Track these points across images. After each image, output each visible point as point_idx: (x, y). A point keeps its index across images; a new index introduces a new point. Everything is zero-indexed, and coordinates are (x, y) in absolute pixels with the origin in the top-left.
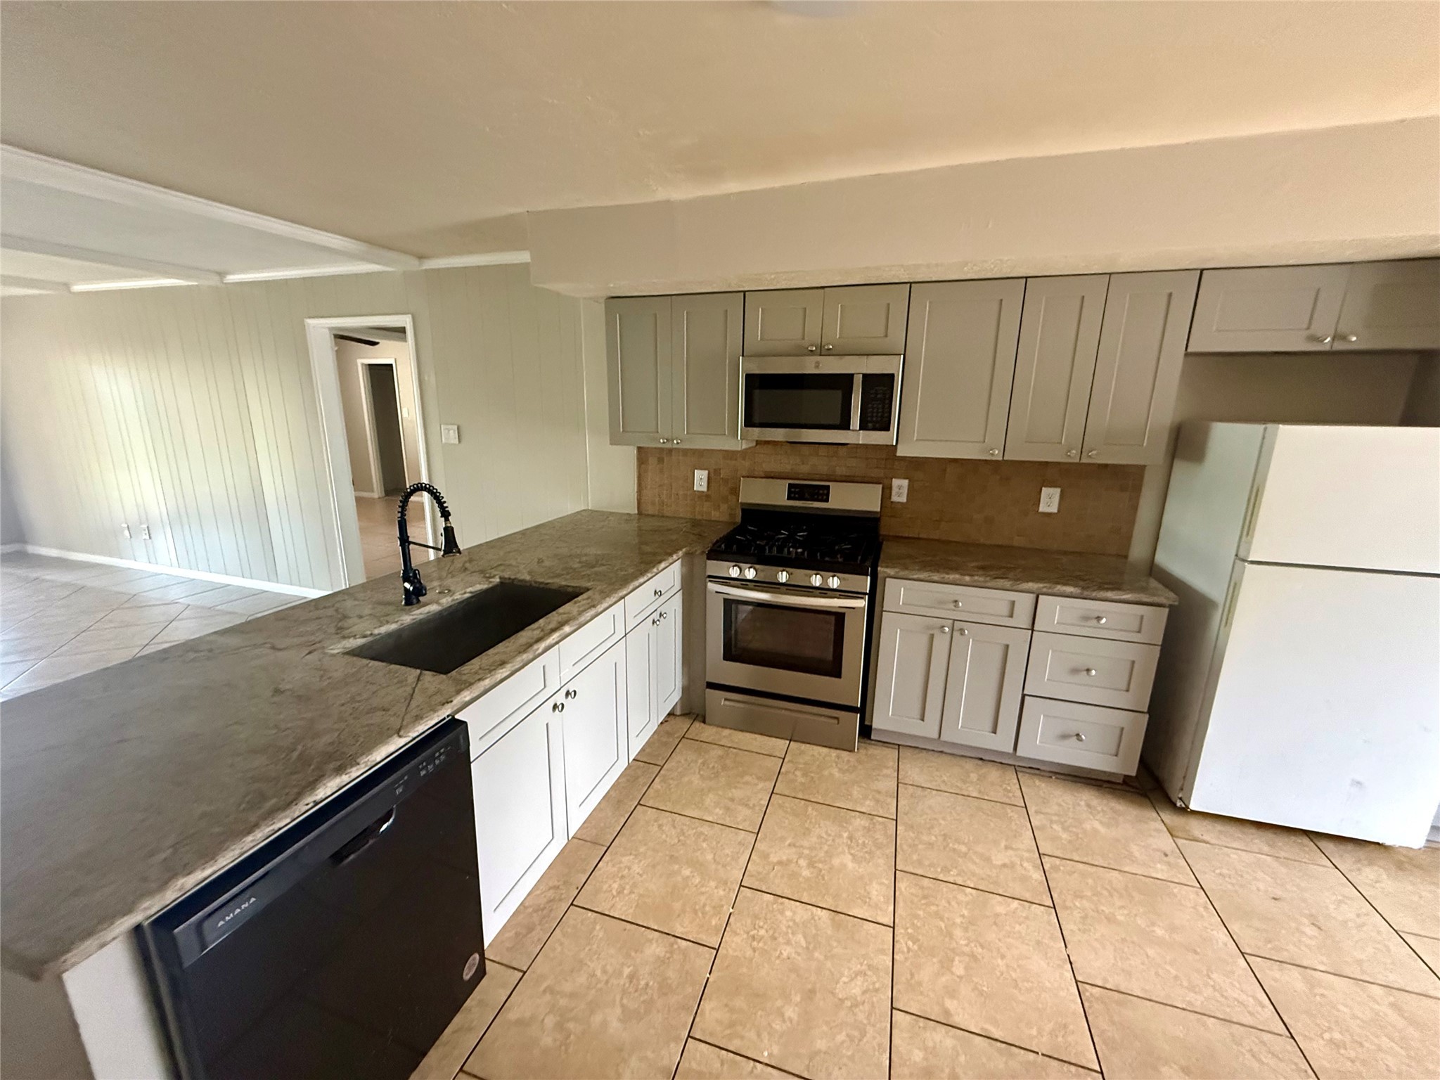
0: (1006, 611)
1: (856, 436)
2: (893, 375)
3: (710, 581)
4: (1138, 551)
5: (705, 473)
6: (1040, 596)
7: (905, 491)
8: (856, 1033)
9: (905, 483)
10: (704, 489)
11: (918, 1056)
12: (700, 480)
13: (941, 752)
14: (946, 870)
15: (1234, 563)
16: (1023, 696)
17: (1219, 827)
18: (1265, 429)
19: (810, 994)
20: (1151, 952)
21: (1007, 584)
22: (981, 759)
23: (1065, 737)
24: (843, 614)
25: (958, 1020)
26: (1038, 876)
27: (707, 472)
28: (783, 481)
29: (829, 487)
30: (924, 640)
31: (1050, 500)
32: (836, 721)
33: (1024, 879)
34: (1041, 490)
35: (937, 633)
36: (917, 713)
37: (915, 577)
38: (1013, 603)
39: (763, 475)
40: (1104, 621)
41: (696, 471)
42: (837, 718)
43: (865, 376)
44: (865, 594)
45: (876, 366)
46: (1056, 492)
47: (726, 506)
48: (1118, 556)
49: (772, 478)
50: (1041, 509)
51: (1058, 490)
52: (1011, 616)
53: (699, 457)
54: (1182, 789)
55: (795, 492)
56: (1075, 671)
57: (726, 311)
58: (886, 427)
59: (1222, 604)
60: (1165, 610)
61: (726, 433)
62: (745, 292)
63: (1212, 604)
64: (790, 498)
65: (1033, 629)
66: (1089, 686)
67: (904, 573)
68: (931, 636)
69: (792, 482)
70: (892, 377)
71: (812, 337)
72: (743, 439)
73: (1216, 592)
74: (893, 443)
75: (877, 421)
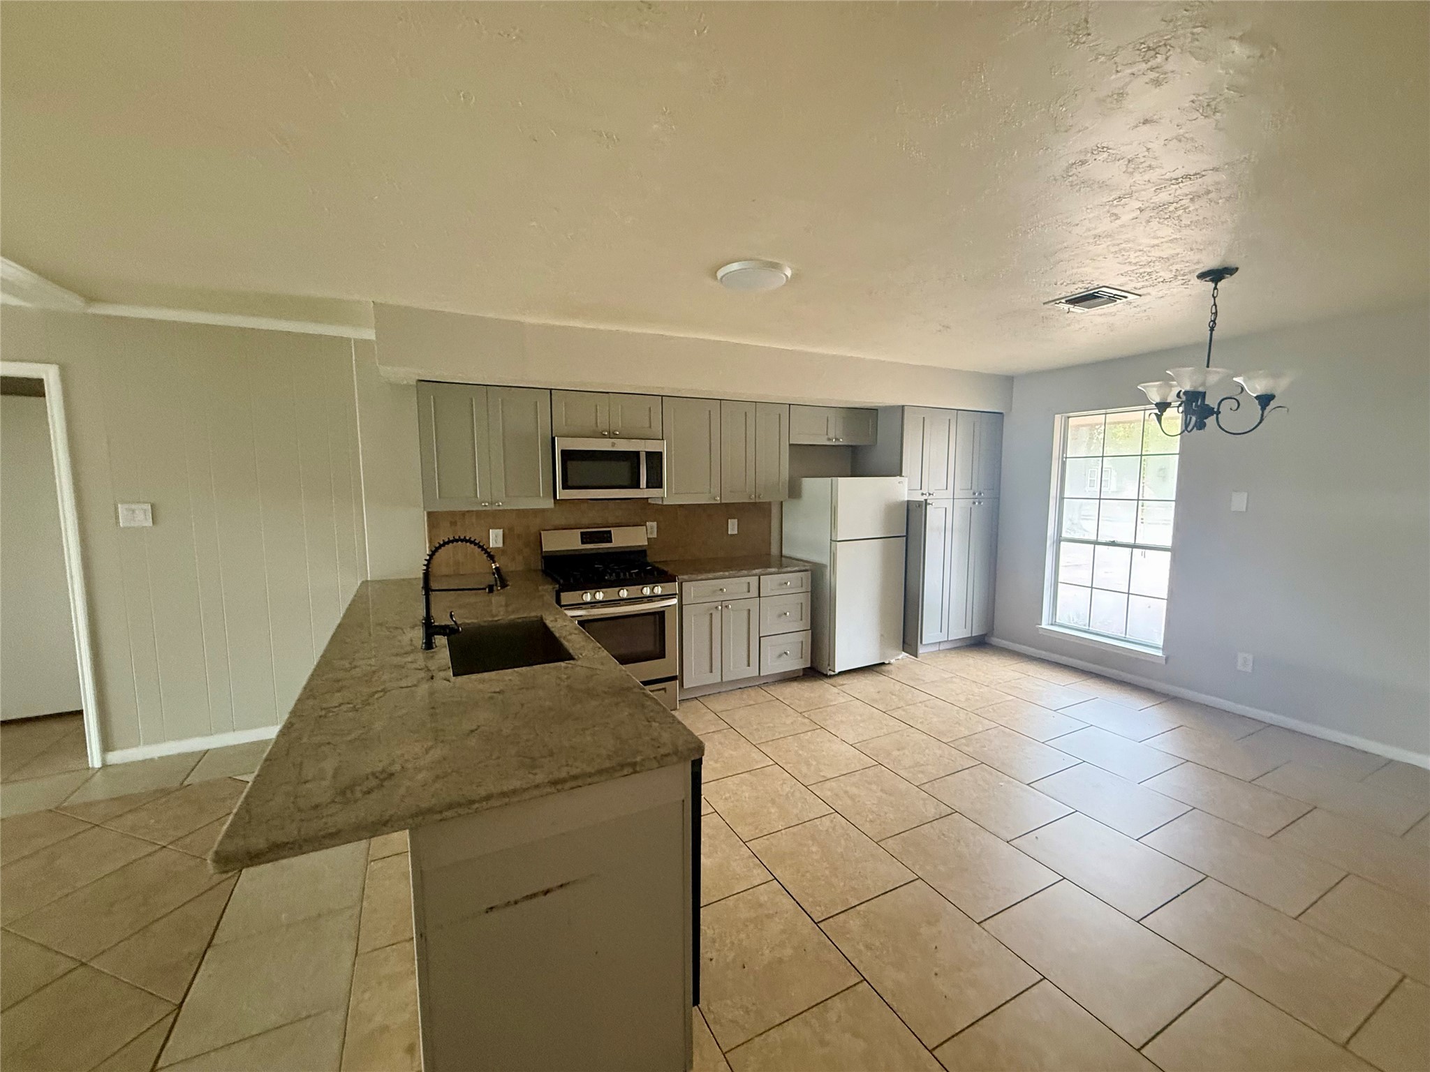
0: (746, 590)
1: (643, 492)
2: (661, 453)
3: (565, 609)
4: (774, 550)
5: (500, 532)
6: (761, 577)
7: (655, 530)
8: (803, 800)
9: (655, 524)
10: (500, 545)
11: (829, 793)
12: (495, 539)
13: (719, 692)
14: (774, 735)
15: (831, 543)
16: (760, 638)
17: (848, 676)
18: (832, 480)
19: (773, 801)
20: (861, 725)
21: (745, 572)
22: (740, 688)
23: (780, 656)
24: (664, 612)
25: (829, 777)
26: (806, 721)
27: (502, 530)
28: (578, 530)
29: (610, 532)
30: (708, 617)
31: (733, 527)
32: (663, 692)
33: (804, 724)
34: (727, 522)
35: (714, 612)
36: (708, 668)
37: (699, 578)
38: (749, 583)
39: (552, 528)
40: (789, 583)
41: (490, 530)
42: (664, 689)
43: (647, 453)
44: (676, 594)
45: (652, 446)
46: (736, 521)
47: (521, 557)
48: (766, 554)
49: (565, 529)
50: (730, 533)
51: (736, 520)
52: (749, 591)
53: (493, 517)
54: (829, 665)
55: (586, 538)
56: (780, 616)
57: (537, 402)
58: (661, 486)
59: (829, 565)
60: (810, 572)
61: (541, 495)
62: (551, 390)
63: (824, 566)
64: (583, 543)
65: (759, 597)
66: (790, 622)
67: (694, 577)
68: (711, 614)
69: (582, 530)
70: (661, 454)
71: (603, 425)
72: (561, 498)
73: (825, 560)
74: (664, 495)
75: (655, 482)
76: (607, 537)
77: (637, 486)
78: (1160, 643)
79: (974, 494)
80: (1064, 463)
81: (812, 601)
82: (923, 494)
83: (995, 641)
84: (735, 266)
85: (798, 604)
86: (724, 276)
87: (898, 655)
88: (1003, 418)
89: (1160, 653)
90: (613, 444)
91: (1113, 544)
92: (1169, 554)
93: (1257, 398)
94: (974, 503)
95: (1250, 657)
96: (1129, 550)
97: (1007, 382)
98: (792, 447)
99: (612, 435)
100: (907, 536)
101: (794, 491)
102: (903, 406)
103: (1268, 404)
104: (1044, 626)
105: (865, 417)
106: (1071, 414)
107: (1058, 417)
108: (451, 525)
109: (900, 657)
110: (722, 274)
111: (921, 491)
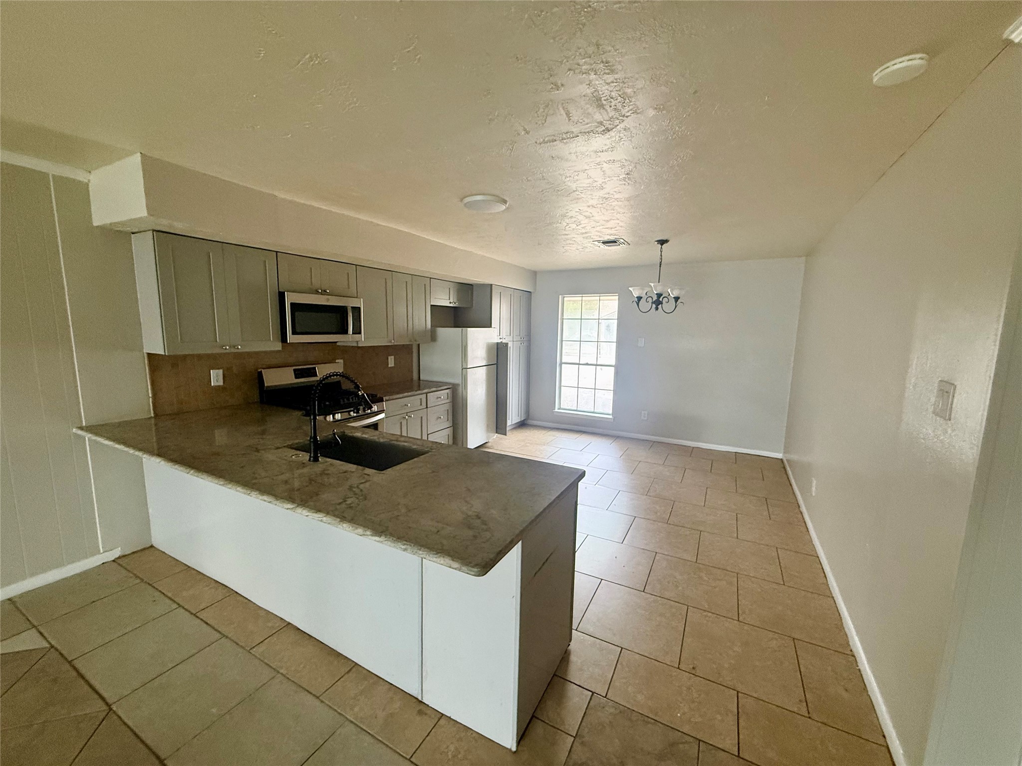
0: (419, 404)
1: (349, 337)
4: (415, 376)
5: (221, 371)
6: (428, 394)
7: (343, 365)
9: (343, 361)
10: (221, 383)
12: (216, 378)
15: (462, 370)
16: (428, 435)
18: (462, 330)
21: (419, 392)
24: (377, 424)
28: (290, 368)
29: (314, 368)
30: (399, 424)
31: (391, 361)
34: (388, 358)
37: (395, 398)
38: (421, 399)
40: (442, 397)
41: (211, 371)
43: (351, 307)
44: (384, 410)
45: (354, 303)
46: (393, 357)
49: (279, 367)
50: (389, 366)
52: (421, 405)
53: (213, 360)
55: (298, 374)
56: (438, 419)
57: (265, 262)
58: (360, 333)
59: (461, 384)
60: (451, 389)
61: (272, 340)
62: (277, 252)
63: (458, 385)
64: (296, 378)
65: (427, 407)
66: (441, 423)
67: (391, 397)
68: (401, 423)
69: (294, 368)
70: (359, 308)
71: (316, 283)
72: (291, 342)
73: (457, 380)
74: (348, 339)
75: (357, 331)
76: (312, 373)
77: (345, 331)
78: (611, 412)
79: (521, 338)
80: (563, 322)
81: (453, 406)
82: (500, 339)
83: (530, 422)
84: (479, 198)
85: (445, 410)
86: (467, 203)
87: (494, 436)
88: (531, 295)
89: (611, 417)
90: (328, 300)
91: (587, 364)
92: (613, 368)
93: (674, 298)
94: (521, 344)
95: (646, 412)
96: (595, 367)
97: (534, 274)
98: (432, 307)
99: (324, 292)
100: (497, 364)
101: (433, 337)
102: (491, 285)
103: (677, 301)
104: (556, 410)
105: (466, 289)
106: (565, 296)
107: (560, 296)
108: (172, 367)
109: (495, 437)
110: (467, 201)
111: (499, 337)
